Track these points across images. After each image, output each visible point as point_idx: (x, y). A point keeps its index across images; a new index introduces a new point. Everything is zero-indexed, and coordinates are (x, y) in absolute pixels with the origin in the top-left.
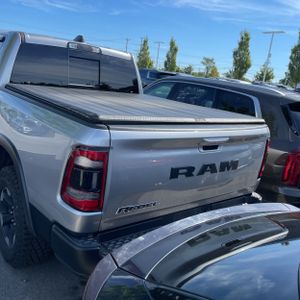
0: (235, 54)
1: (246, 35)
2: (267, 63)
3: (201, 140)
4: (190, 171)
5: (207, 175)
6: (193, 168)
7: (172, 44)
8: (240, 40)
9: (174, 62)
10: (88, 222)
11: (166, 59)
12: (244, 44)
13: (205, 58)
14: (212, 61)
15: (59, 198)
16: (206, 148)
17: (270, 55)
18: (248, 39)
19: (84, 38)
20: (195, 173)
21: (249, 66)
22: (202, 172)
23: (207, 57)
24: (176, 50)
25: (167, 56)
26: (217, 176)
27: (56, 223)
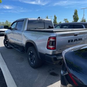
0: (74, 16)
1: (76, 10)
2: (83, 17)
3: (74, 33)
4: (72, 41)
5: (76, 41)
6: (73, 40)
7: (55, 16)
8: (74, 12)
9: (56, 22)
10: (53, 52)
11: (54, 21)
12: (76, 13)
13: (64, 19)
14: (67, 19)
15: (46, 48)
16: (75, 35)
17: (84, 15)
18: (77, 12)
19: (40, 17)
20: (73, 41)
21: (78, 19)
22: (75, 41)
23: (65, 19)
24: (56, 18)
25: (54, 20)
26: (78, 42)
27: (46, 54)
